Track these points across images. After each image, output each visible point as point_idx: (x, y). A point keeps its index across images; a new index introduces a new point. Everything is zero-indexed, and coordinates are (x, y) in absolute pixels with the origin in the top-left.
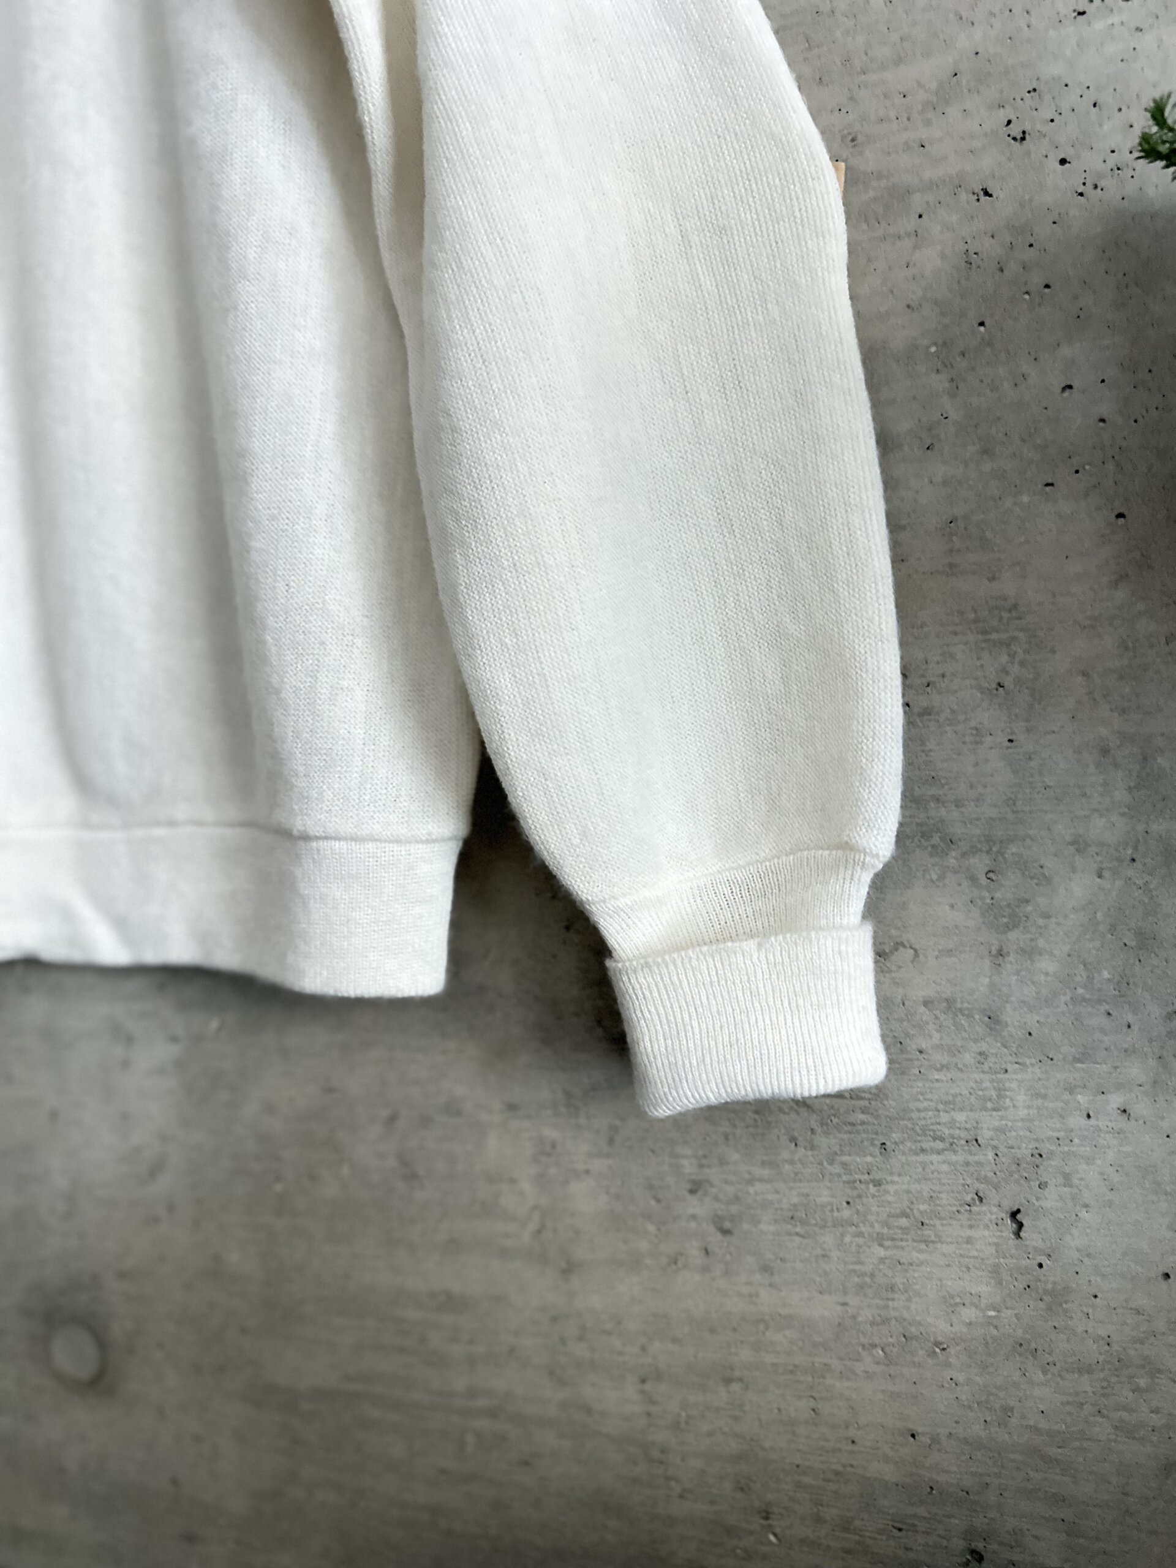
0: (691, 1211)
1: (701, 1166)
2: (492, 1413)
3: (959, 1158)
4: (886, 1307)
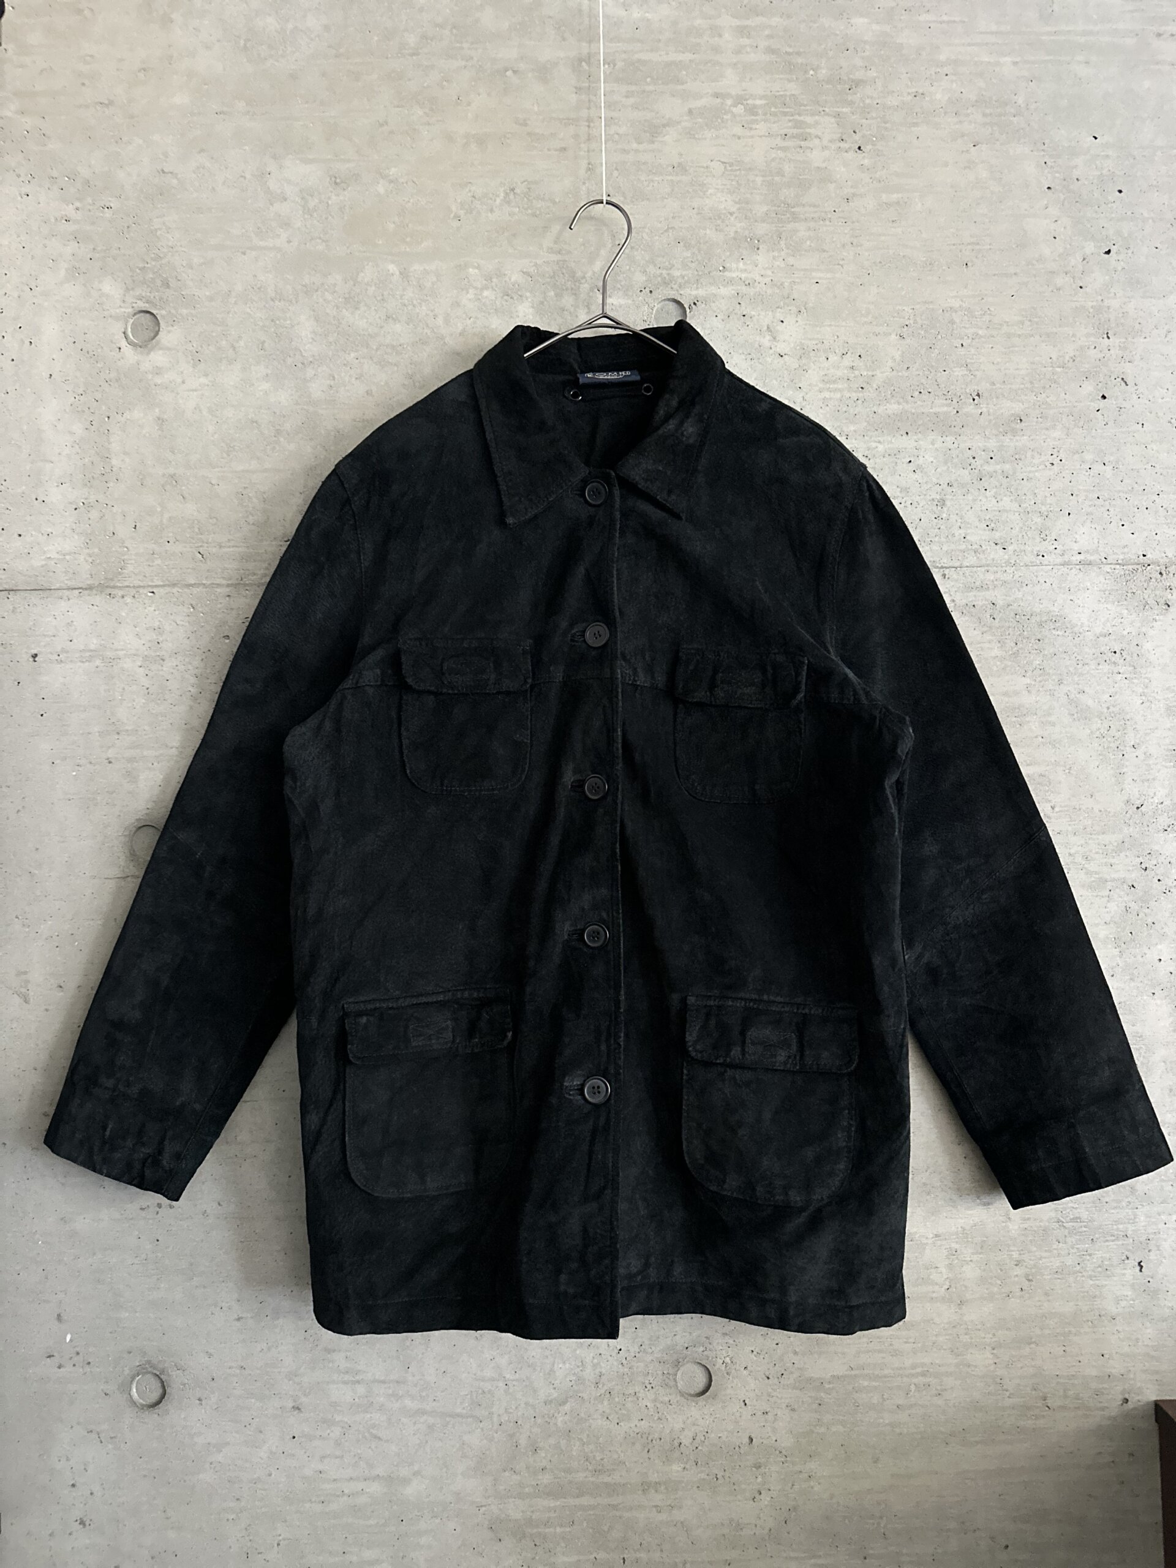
0: (1015, 1273)
1: (1020, 1254)
2: (923, 1374)
3: (1120, 1243)
4: (1093, 1305)
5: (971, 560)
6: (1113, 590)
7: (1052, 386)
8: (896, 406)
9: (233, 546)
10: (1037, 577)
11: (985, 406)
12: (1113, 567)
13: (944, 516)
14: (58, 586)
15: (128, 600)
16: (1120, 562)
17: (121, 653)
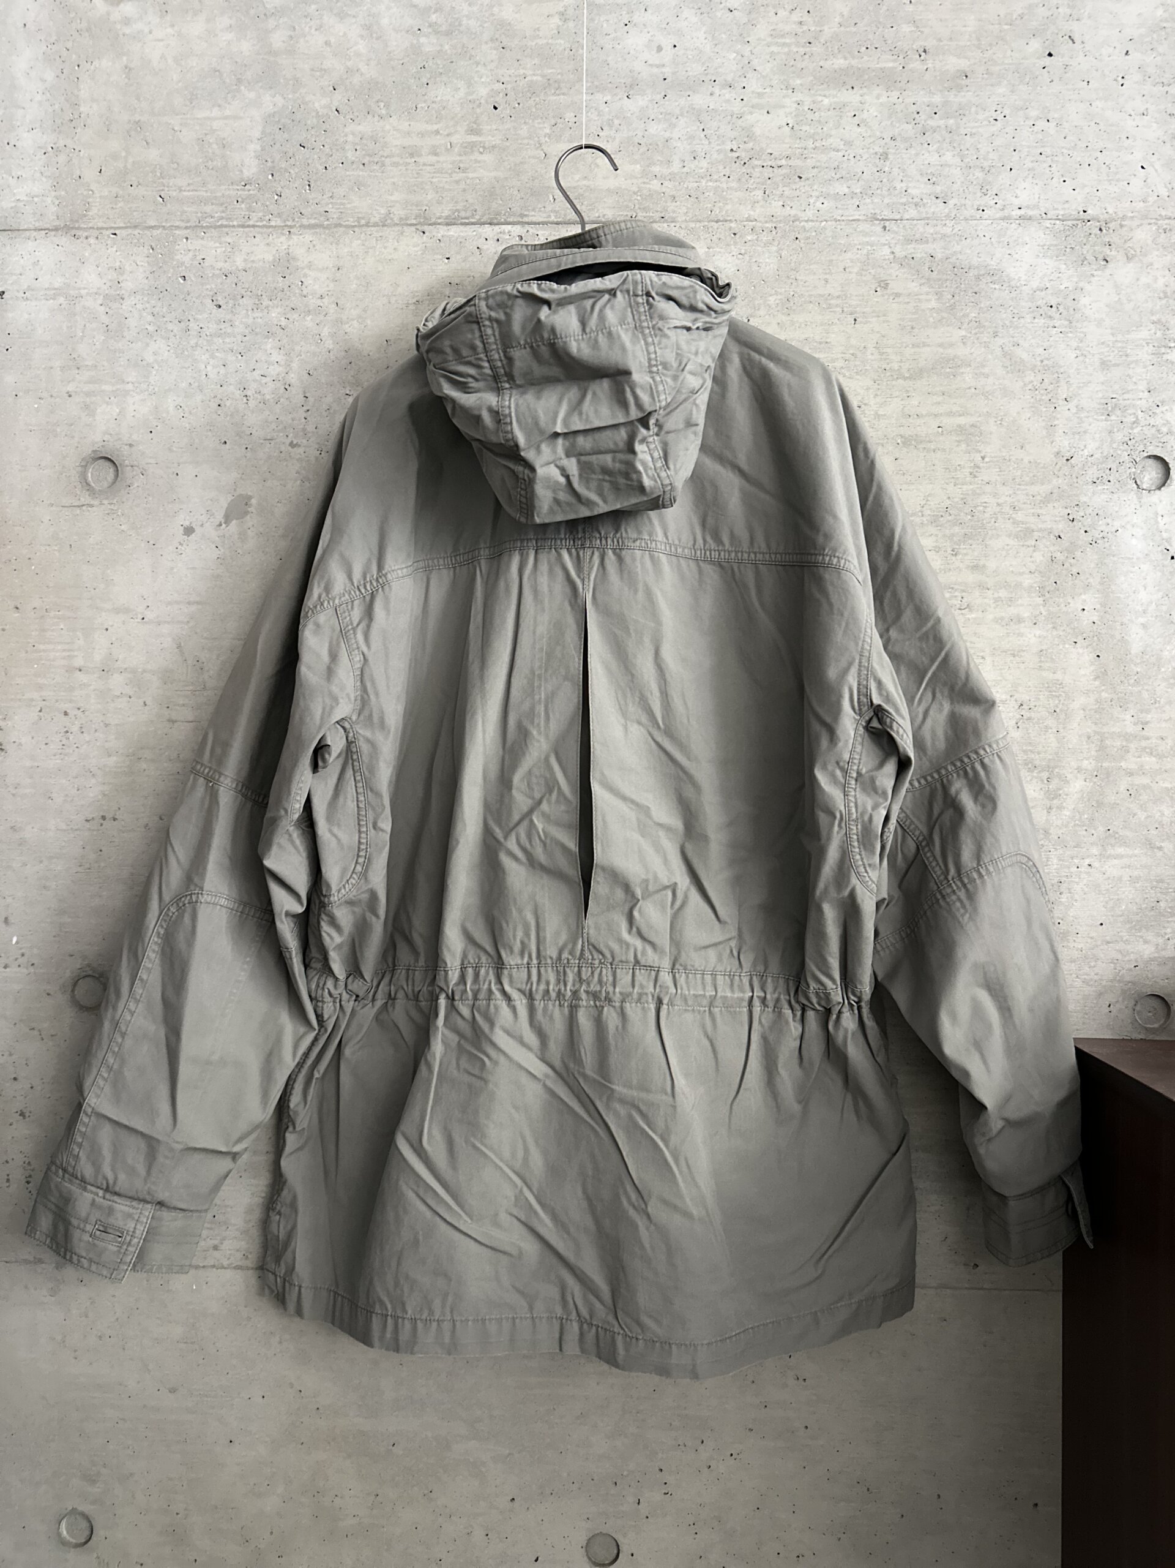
5: (912, 213)
6: (1052, 245)
7: (1000, 42)
8: (842, 61)
9: (192, 191)
10: (976, 230)
11: (931, 61)
12: (1053, 222)
13: (886, 169)
14: (26, 227)
15: (92, 241)
16: (1060, 217)
17: (83, 292)
